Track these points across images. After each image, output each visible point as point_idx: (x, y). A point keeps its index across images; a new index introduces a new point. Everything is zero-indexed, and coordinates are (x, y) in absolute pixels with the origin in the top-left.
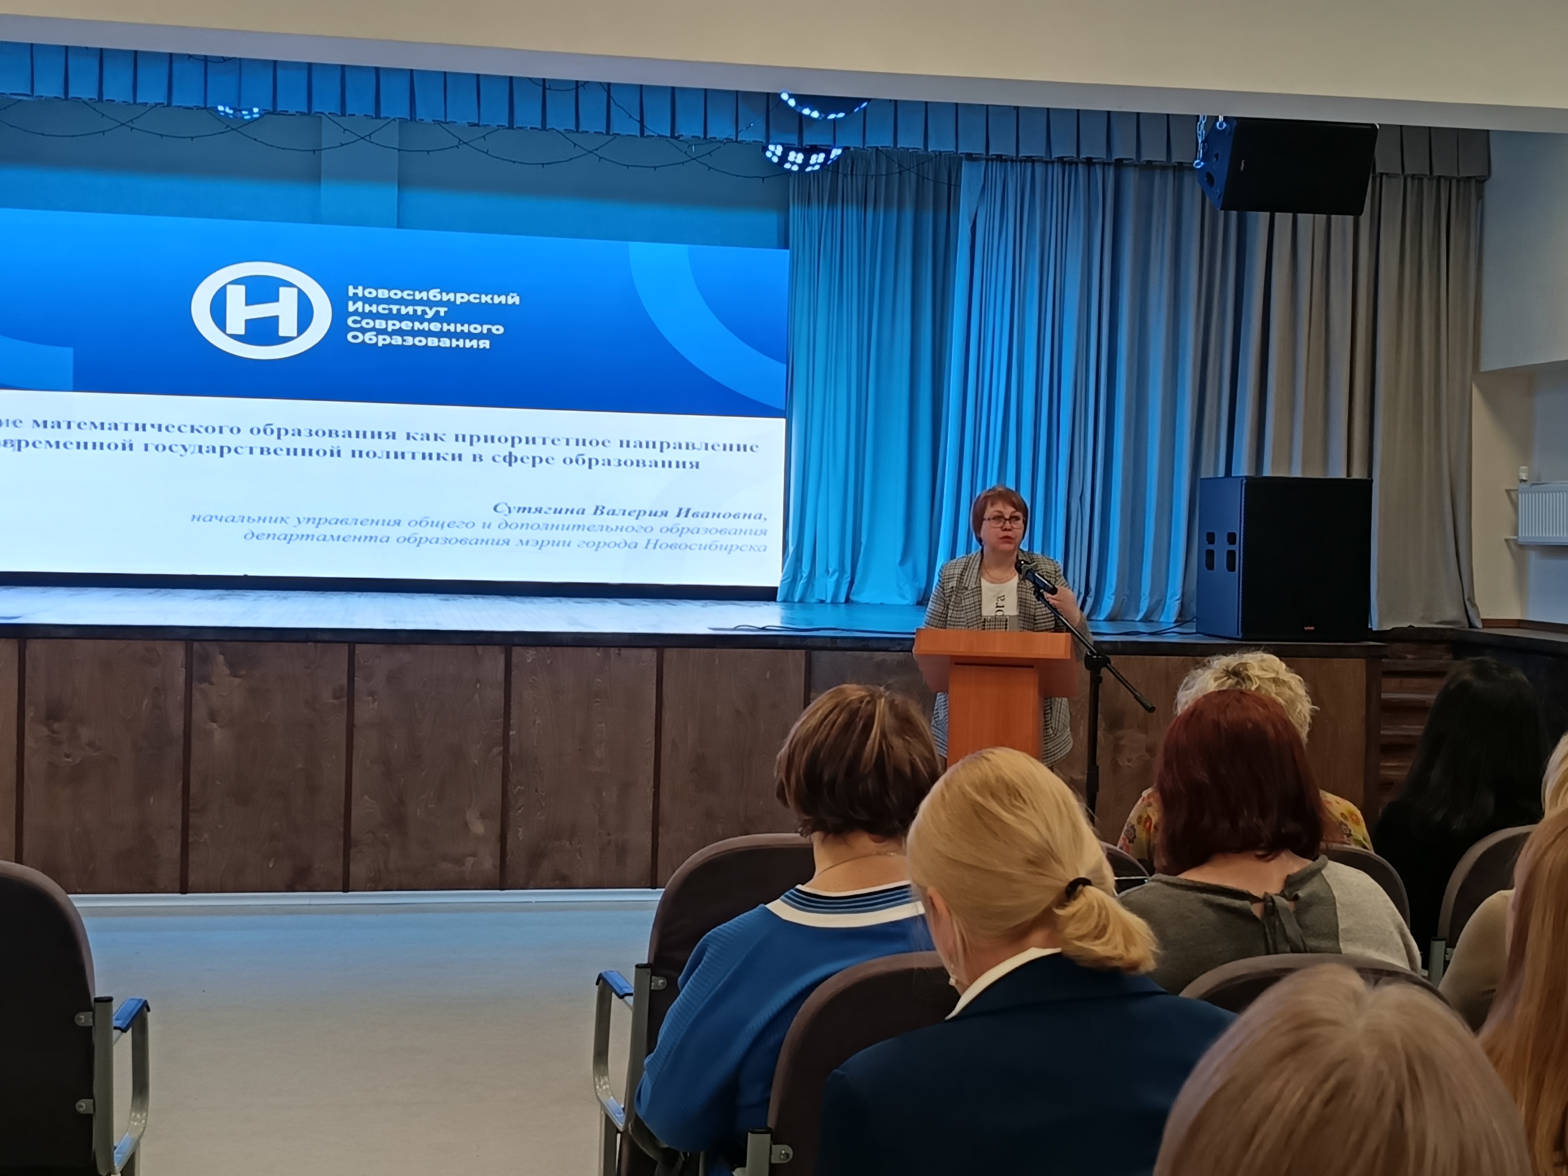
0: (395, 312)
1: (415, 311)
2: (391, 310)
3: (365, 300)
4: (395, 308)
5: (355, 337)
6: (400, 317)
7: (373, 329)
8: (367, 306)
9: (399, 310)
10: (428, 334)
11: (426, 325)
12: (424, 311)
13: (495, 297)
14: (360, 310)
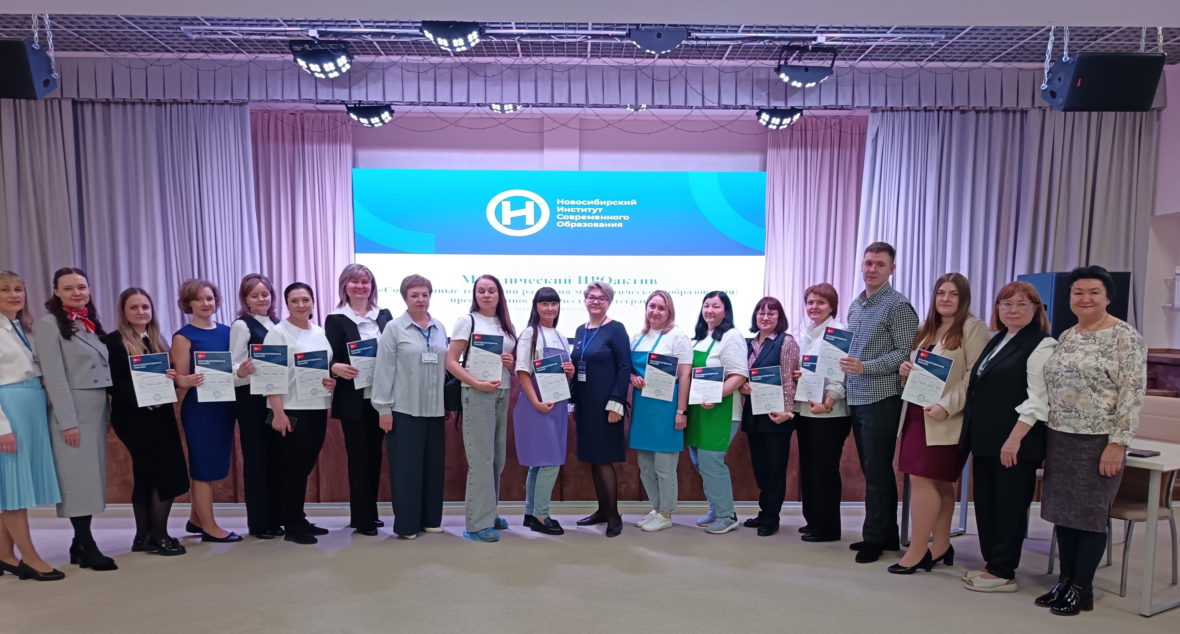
0: (578, 211)
1: (588, 210)
3: (565, 206)
5: (561, 224)
6: (581, 214)
7: (569, 220)
8: (566, 209)
9: (580, 210)
10: (595, 221)
11: (593, 217)
12: (592, 211)
13: (625, 202)
14: (563, 211)
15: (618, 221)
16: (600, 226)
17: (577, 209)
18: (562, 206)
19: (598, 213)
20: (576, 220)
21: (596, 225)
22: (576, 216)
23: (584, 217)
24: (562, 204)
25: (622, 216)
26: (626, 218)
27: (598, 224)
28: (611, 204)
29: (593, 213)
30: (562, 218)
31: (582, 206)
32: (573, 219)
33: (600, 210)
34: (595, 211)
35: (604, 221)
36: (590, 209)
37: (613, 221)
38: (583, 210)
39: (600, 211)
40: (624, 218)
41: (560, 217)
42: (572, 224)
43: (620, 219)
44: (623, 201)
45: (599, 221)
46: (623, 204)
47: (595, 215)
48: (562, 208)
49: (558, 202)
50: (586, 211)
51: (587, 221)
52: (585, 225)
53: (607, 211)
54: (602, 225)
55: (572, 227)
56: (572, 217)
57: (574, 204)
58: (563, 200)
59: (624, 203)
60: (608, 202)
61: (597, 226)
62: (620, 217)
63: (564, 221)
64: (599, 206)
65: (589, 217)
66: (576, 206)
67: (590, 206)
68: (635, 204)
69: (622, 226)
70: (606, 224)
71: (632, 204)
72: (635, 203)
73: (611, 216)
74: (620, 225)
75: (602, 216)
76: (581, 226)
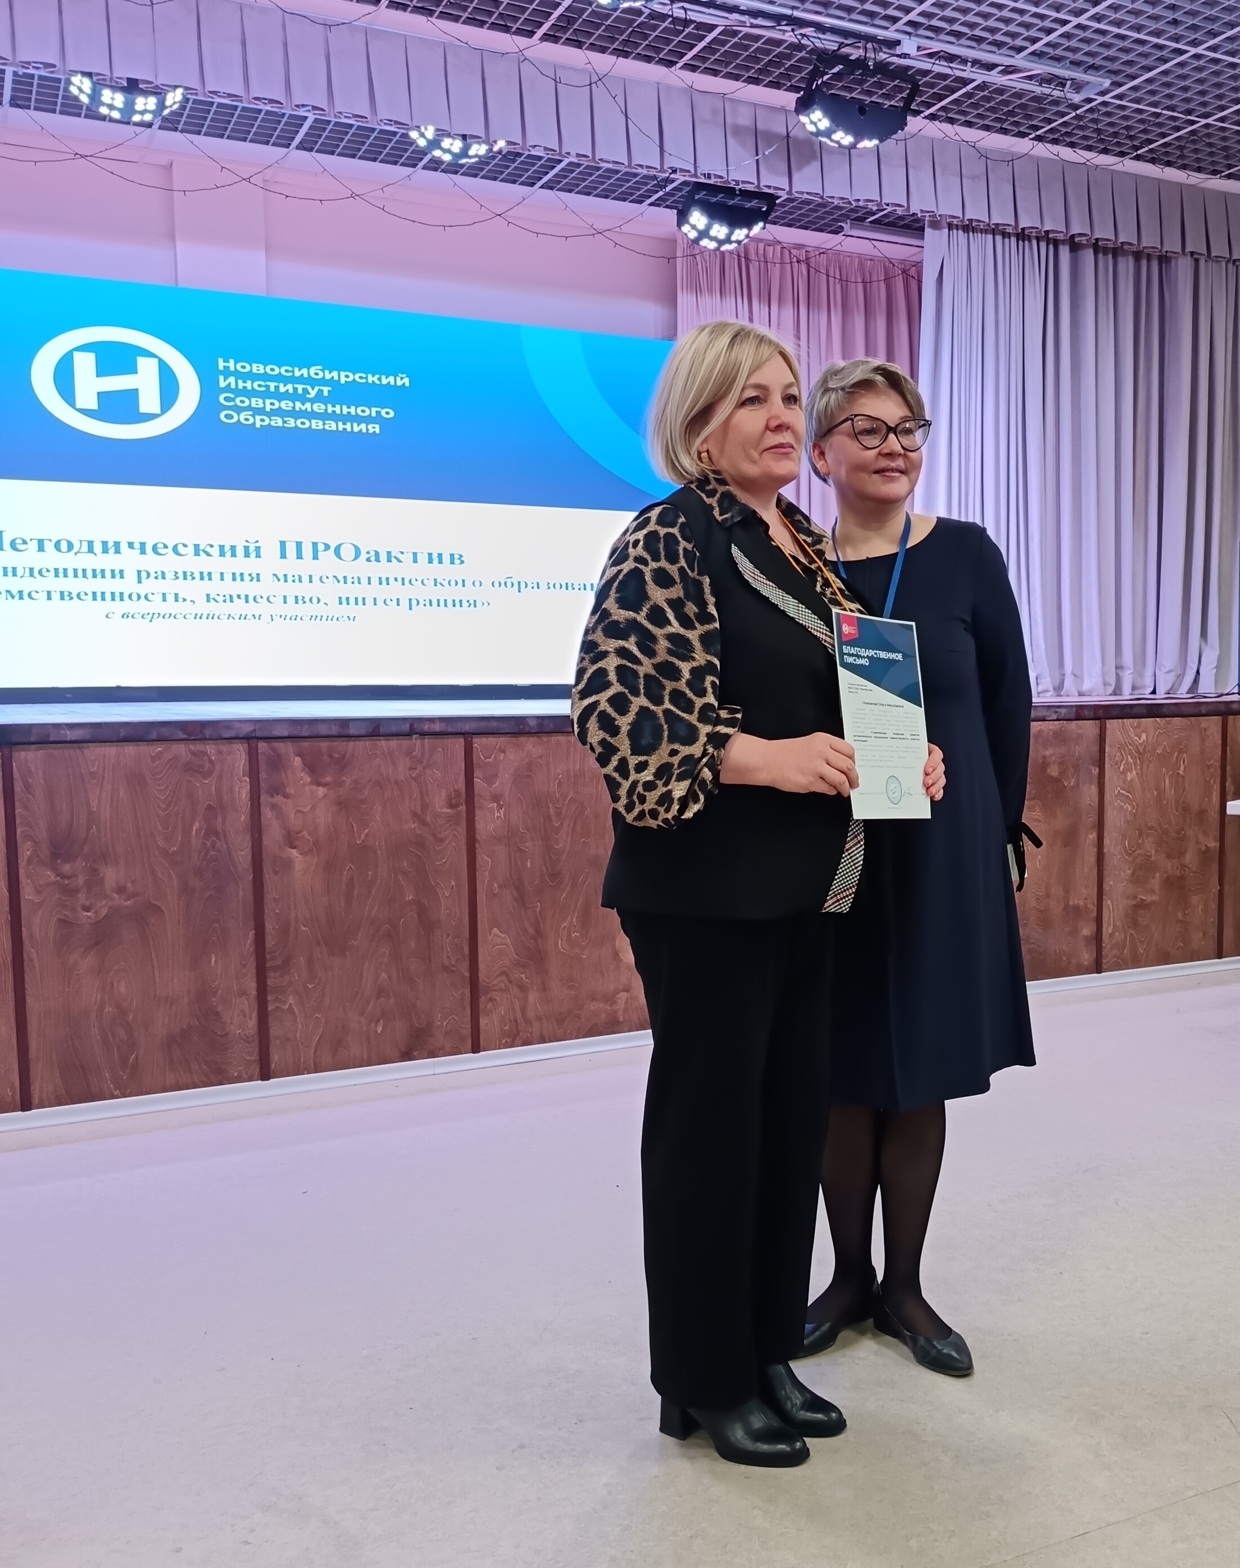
0: (272, 389)
1: (295, 389)
2: (268, 387)
3: (237, 375)
4: (272, 385)
5: (230, 417)
6: (281, 397)
7: (249, 408)
8: (240, 382)
9: (277, 388)
10: (312, 415)
11: (308, 405)
12: (305, 390)
13: (383, 377)
14: (233, 386)
15: (368, 420)
16: (327, 427)
17: (268, 383)
18: (232, 374)
19: (319, 398)
20: (268, 409)
21: (317, 424)
22: (268, 401)
23: (285, 405)
24: (232, 369)
25: (379, 409)
26: (390, 414)
27: (321, 423)
28: (351, 379)
29: (308, 396)
30: (232, 404)
31: (279, 378)
32: (261, 405)
33: (326, 390)
34: (313, 393)
35: (335, 417)
36: (300, 388)
37: (358, 419)
38: (282, 389)
39: (326, 394)
40: (383, 413)
41: (225, 399)
42: (258, 418)
43: (374, 414)
44: (377, 376)
45: (324, 416)
46: (377, 382)
47: (313, 401)
48: (232, 380)
49: (221, 364)
50: (291, 391)
51: (295, 414)
52: (291, 423)
53: (341, 394)
54: (331, 426)
55: (258, 425)
56: (256, 402)
57: (262, 371)
58: (232, 361)
59: (380, 379)
60: (343, 374)
61: (321, 427)
62: (374, 410)
63: (239, 410)
64: (323, 382)
65: (298, 405)
66: (265, 377)
67: (301, 380)
68: (407, 384)
69: (378, 431)
70: (340, 424)
71: (399, 383)
72: (407, 381)
73: (353, 408)
74: (375, 428)
75: (329, 406)
76: (280, 424)
